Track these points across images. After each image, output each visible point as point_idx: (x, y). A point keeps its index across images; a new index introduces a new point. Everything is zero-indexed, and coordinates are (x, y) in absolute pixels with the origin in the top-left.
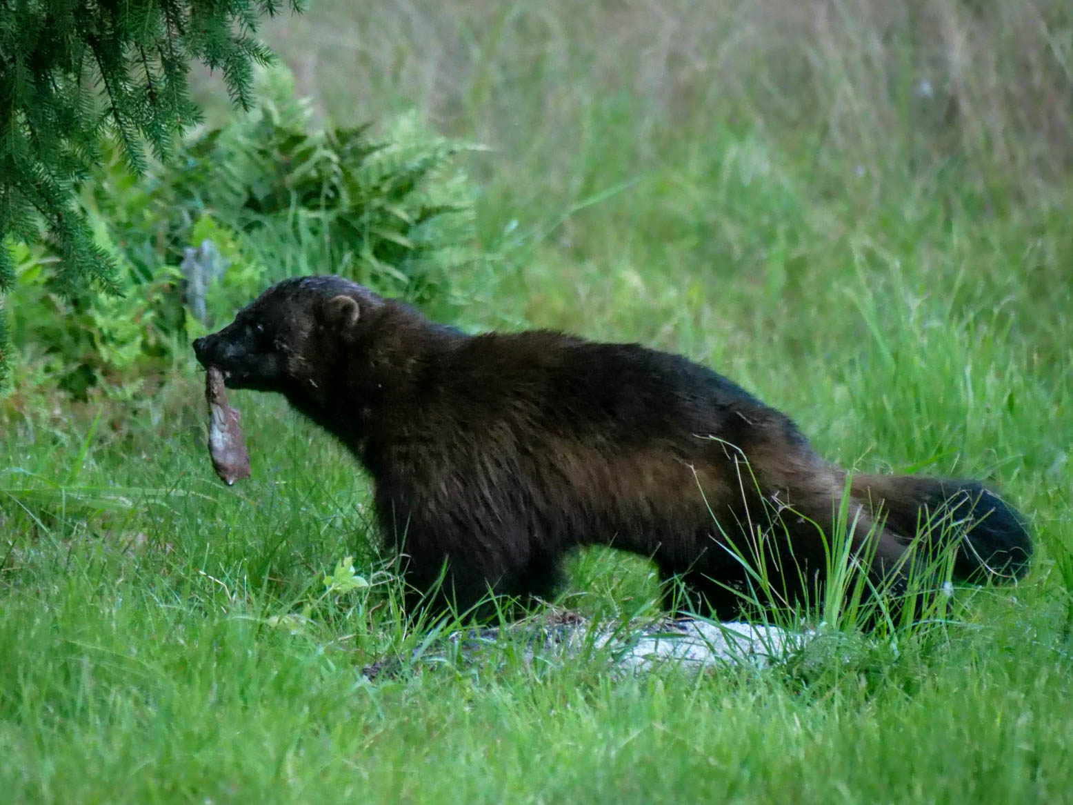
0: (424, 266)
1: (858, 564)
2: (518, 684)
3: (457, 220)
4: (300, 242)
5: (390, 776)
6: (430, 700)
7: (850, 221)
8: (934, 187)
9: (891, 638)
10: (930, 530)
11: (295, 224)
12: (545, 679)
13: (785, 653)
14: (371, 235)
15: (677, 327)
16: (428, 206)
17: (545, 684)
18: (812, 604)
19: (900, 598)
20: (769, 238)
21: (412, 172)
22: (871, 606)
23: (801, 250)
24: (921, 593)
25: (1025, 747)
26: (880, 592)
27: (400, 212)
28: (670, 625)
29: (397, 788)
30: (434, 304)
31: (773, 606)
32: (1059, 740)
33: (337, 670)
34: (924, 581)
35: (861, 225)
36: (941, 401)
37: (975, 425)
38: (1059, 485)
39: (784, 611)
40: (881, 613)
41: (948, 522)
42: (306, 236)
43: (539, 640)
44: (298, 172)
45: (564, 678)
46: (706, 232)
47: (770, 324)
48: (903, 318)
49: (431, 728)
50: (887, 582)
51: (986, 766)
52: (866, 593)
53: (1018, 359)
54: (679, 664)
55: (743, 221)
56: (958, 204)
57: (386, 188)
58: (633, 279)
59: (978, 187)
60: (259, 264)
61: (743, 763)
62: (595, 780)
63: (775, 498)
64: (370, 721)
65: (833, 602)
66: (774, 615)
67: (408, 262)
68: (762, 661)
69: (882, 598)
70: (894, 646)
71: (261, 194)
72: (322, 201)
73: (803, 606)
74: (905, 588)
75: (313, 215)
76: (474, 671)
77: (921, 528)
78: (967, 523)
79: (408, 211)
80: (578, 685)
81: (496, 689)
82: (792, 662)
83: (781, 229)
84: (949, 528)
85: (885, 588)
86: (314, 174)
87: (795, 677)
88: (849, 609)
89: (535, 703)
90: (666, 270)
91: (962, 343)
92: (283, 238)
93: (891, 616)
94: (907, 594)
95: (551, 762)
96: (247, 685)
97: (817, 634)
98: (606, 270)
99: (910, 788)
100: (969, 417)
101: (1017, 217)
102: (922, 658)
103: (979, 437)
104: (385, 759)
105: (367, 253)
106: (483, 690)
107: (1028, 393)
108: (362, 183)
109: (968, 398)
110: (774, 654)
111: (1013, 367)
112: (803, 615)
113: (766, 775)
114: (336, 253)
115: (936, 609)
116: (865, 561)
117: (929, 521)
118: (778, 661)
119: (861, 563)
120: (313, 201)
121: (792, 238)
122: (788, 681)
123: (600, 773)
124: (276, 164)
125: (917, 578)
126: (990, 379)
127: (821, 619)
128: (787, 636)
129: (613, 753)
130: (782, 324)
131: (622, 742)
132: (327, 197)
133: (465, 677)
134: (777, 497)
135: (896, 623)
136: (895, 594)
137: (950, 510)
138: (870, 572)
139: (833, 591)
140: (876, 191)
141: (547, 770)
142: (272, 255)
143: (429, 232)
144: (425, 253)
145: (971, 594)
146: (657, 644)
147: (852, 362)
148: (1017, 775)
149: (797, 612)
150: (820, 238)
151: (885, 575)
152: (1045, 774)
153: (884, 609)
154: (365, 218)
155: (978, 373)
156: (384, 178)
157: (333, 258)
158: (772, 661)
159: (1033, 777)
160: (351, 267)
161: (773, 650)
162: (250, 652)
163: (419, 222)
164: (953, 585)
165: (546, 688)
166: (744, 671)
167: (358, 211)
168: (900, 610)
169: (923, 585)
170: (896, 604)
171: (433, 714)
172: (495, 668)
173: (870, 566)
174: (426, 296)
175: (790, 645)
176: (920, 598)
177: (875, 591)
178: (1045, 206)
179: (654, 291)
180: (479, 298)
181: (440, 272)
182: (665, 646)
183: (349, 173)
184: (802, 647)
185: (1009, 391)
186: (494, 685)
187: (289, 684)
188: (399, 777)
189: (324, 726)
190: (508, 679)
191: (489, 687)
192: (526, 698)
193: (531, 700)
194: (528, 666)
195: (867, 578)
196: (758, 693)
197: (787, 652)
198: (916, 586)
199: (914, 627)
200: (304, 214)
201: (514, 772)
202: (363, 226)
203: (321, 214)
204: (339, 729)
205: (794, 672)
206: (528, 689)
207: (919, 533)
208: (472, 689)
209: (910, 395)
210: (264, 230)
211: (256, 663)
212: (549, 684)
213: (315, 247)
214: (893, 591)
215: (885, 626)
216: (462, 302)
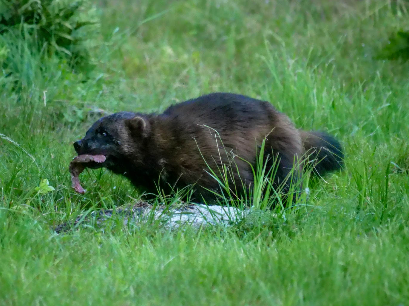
0: (78, 48)
1: (268, 180)
2: (121, 235)
3: (93, 27)
4: (24, 38)
5: (66, 278)
6: (83, 242)
7: (263, 23)
8: (299, 7)
9: (283, 213)
10: (299, 165)
11: (22, 30)
12: (133, 232)
13: (237, 220)
14: (55, 34)
15: (188, 72)
16: (79, 22)
17: (133, 235)
18: (248, 199)
19: (286, 195)
20: (228, 31)
21: (72, 8)
22: (273, 198)
23: (242, 36)
24: (295, 192)
25: (341, 263)
26: (277, 192)
27: (67, 25)
28: (186, 207)
29: (69, 283)
30: (82, 64)
31: (232, 199)
32: (356, 260)
33: (43, 230)
34: (297, 187)
35: (267, 26)
36: (303, 105)
37: (318, 114)
38: (354, 142)
39: (236, 201)
40: (278, 201)
41: (307, 161)
42: (27, 36)
43: (130, 214)
44: (23, 8)
45: (141, 232)
46: (200, 29)
47: (229, 69)
48: (286, 68)
49: (83, 255)
50: (280, 187)
51: (324, 273)
52: (272, 193)
53: (336, 86)
54: (190, 225)
55: (216, 23)
56: (309, 15)
57: (62, 14)
58: (169, 50)
59: (319, 8)
60: (6, 48)
61: (219, 271)
62: (155, 279)
63: (231, 152)
64: (57, 253)
65: (257, 197)
66: (232, 203)
67: (71, 46)
68: (226, 223)
69: (278, 195)
70: (284, 216)
71: (7, 17)
72: (34, 21)
73: (244, 199)
74: (288, 190)
75: (30, 26)
76: (102, 230)
77: (295, 164)
78: (315, 161)
79: (71, 24)
80: (147, 235)
81: (112, 238)
82: (240, 224)
83: (233, 27)
84: (307, 163)
85: (280, 190)
86: (30, 9)
87: (241, 230)
88: (264, 200)
89: (128, 243)
90: (183, 46)
91: (312, 78)
92: (17, 37)
93: (283, 202)
94: (289, 193)
95: (136, 270)
96: (3, 238)
97: (250, 211)
98: (157, 46)
99: (292, 282)
100: (315, 111)
101: (335, 20)
102: (296, 221)
103: (320, 120)
104: (64, 269)
105: (54, 43)
106: (106, 238)
107: (341, 100)
108: (51, 12)
109: (315, 103)
110: (232, 220)
111: (334, 89)
112: (244, 202)
113: (229, 276)
114: (40, 43)
115: (302, 200)
116: (271, 179)
117: (298, 161)
118: (234, 223)
119: (269, 180)
120: (30, 20)
121: (238, 31)
122: (238, 232)
123: (157, 276)
124: (14, 4)
125: (293, 186)
126: (324, 94)
127: (252, 205)
128: (238, 212)
129: (162, 267)
130: (234, 70)
131: (167, 262)
132: (36, 19)
133: (98, 233)
134: (232, 151)
135: (284, 206)
136: (284, 193)
137: (307, 156)
138: (273, 184)
139: (257, 192)
140: (273, 10)
141: (134, 274)
142: (12, 44)
143: (81, 33)
144: (79, 42)
145: (317, 192)
146: (181, 216)
147: (264, 86)
148: (338, 275)
149: (242, 201)
150: (250, 30)
151: (280, 185)
152: (350, 275)
153: (279, 199)
154: (53, 27)
155: (319, 91)
156: (60, 10)
157: (39, 45)
158: (231, 223)
159: (345, 277)
160: (46, 49)
161: (231, 217)
162: (5, 223)
163: (76, 29)
164: (310, 189)
165: (133, 237)
166: (219, 228)
167: (49, 24)
168: (286, 200)
169: (296, 189)
170: (285, 197)
171: (84, 250)
172: (111, 228)
173: (273, 181)
174: (79, 61)
175: (239, 216)
176: (295, 194)
177: (275, 192)
178: (347, 16)
179: (178, 55)
180: (102, 61)
181: (86, 51)
182: (185, 217)
183: (45, 8)
184: (244, 217)
185: (332, 100)
186: (111, 235)
187: (22, 237)
188: (70, 278)
189: (37, 256)
190: (117, 233)
191: (109, 237)
192: (125, 242)
193: (127, 242)
194: (125, 227)
195: (272, 187)
196: (225, 238)
197: (238, 220)
198: (293, 189)
199: (292, 208)
200: (26, 26)
201: (120, 275)
202: (51, 31)
203: (34, 26)
204: (44, 257)
205: (241, 228)
206: (125, 237)
207: (294, 166)
208: (101, 237)
209: (290, 102)
210: (9, 33)
211: (7, 228)
212: (134, 234)
213: (31, 40)
214: (283, 192)
215: (280, 207)
216: (95, 63)
